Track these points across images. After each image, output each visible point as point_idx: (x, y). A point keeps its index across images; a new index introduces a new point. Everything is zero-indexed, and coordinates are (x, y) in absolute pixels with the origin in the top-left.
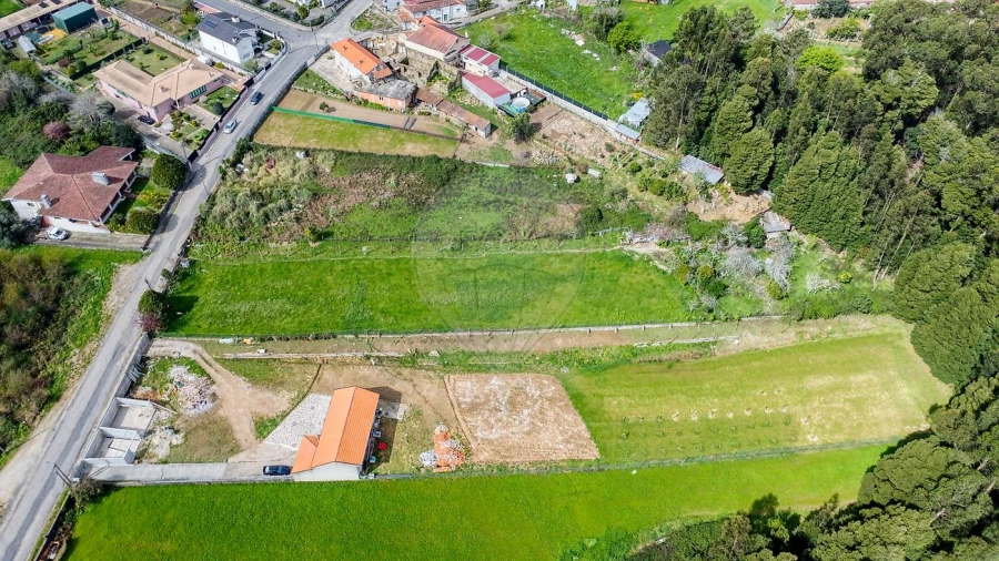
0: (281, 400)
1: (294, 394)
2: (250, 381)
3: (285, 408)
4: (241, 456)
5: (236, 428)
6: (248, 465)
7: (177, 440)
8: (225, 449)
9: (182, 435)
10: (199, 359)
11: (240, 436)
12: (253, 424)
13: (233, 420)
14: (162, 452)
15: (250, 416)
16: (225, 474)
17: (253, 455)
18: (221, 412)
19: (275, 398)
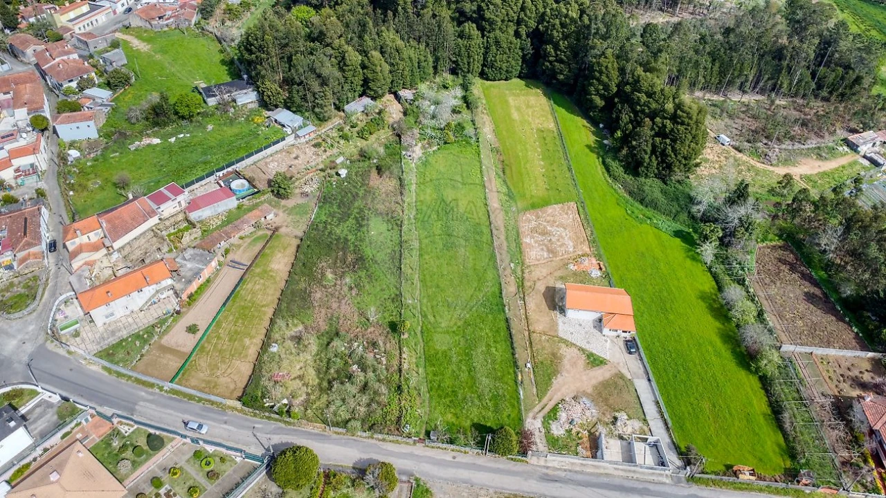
0: (568, 353)
1: (563, 345)
2: (555, 375)
3: (576, 350)
4: (625, 372)
5: (601, 379)
6: (631, 366)
7: (622, 416)
8: (621, 382)
9: (617, 414)
10: (541, 414)
11: (607, 375)
12: (594, 368)
13: (594, 382)
14: (637, 424)
15: (588, 371)
16: (643, 378)
17: (621, 364)
18: (590, 390)
19: (568, 357)
